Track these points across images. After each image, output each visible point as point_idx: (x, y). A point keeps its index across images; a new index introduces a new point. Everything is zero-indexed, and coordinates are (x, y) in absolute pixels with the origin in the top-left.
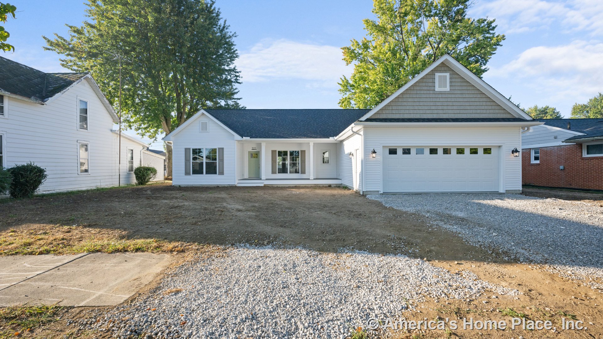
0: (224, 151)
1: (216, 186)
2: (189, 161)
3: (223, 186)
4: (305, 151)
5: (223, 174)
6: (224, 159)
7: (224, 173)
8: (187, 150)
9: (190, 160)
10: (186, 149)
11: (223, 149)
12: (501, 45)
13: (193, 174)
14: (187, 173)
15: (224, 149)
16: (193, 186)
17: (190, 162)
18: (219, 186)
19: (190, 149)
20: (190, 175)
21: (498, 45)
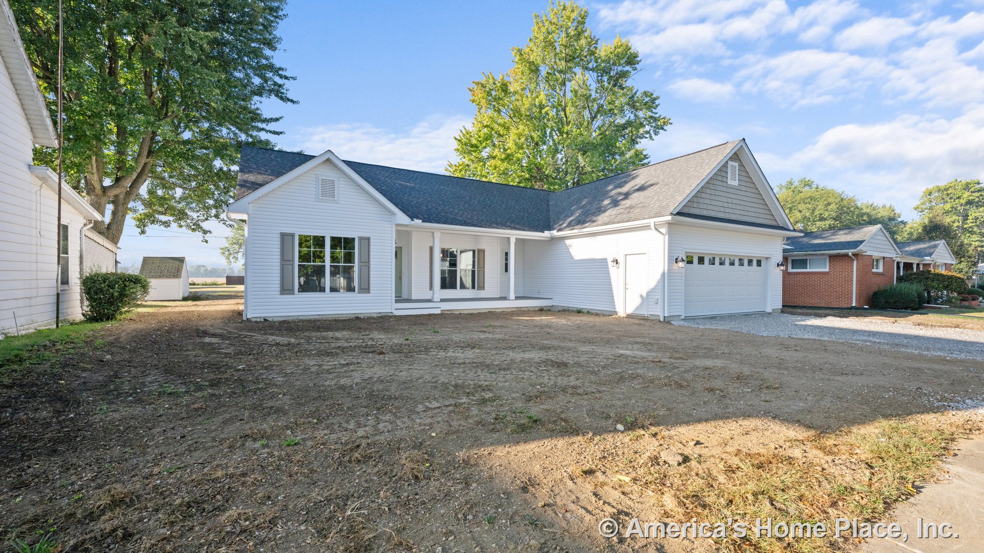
0: (371, 244)
1: (353, 316)
2: (291, 263)
3: (368, 315)
4: (484, 251)
5: (369, 293)
6: (371, 260)
7: (371, 289)
8: (285, 238)
9: (293, 260)
10: (283, 236)
11: (368, 239)
12: (665, 130)
13: (299, 292)
14: (286, 289)
15: (371, 241)
16: (300, 318)
17: (293, 265)
18: (359, 316)
19: (293, 235)
20: (293, 294)
21: (662, 129)
